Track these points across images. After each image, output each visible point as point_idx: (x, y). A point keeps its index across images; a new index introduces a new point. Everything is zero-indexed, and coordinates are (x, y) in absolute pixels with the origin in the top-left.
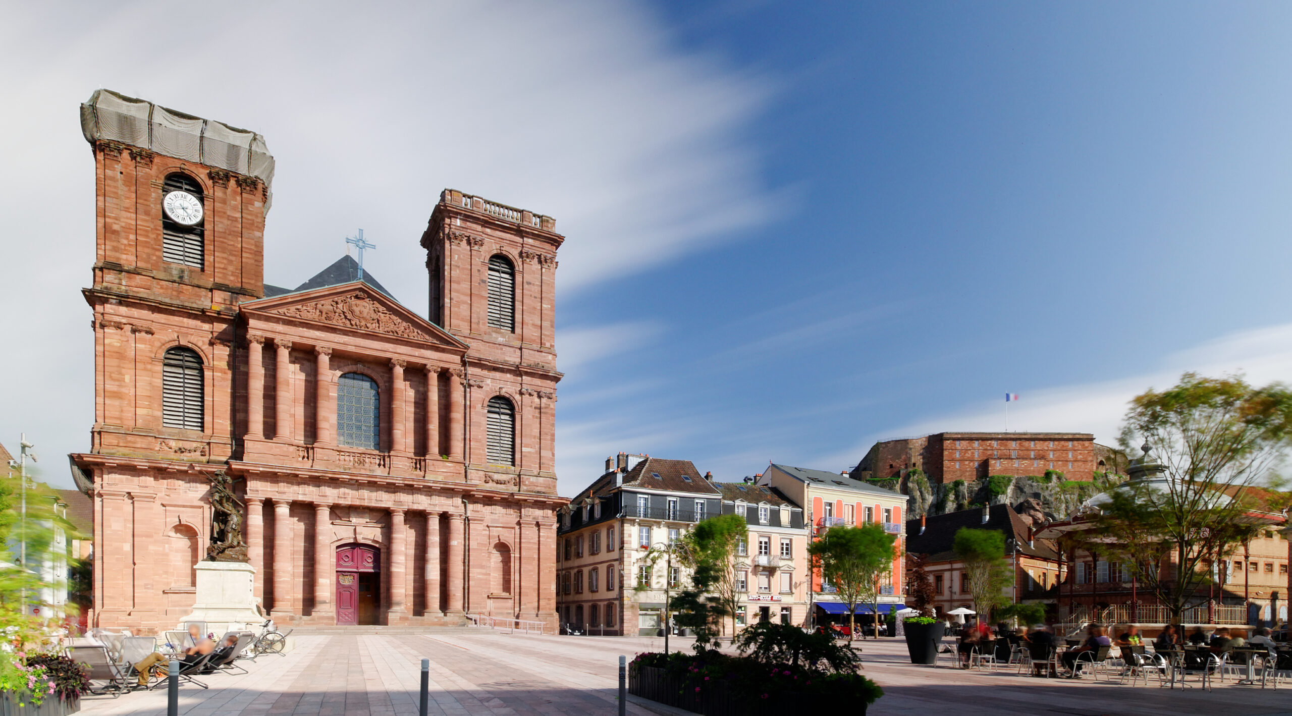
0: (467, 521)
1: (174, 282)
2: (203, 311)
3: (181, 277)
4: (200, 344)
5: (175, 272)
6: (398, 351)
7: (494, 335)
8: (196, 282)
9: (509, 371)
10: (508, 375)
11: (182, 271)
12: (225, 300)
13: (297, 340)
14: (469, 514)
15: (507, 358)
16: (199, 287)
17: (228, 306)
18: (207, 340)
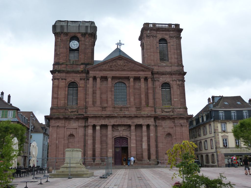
0: (156, 126)
1: (71, 65)
2: (78, 71)
3: (73, 63)
4: (77, 81)
5: (72, 62)
6: (132, 74)
7: (162, 63)
8: (77, 64)
9: (168, 74)
10: (168, 75)
11: (73, 61)
12: (84, 67)
13: (102, 75)
14: (157, 124)
15: (167, 70)
16: (77, 65)
17: (85, 69)
18: (79, 79)
